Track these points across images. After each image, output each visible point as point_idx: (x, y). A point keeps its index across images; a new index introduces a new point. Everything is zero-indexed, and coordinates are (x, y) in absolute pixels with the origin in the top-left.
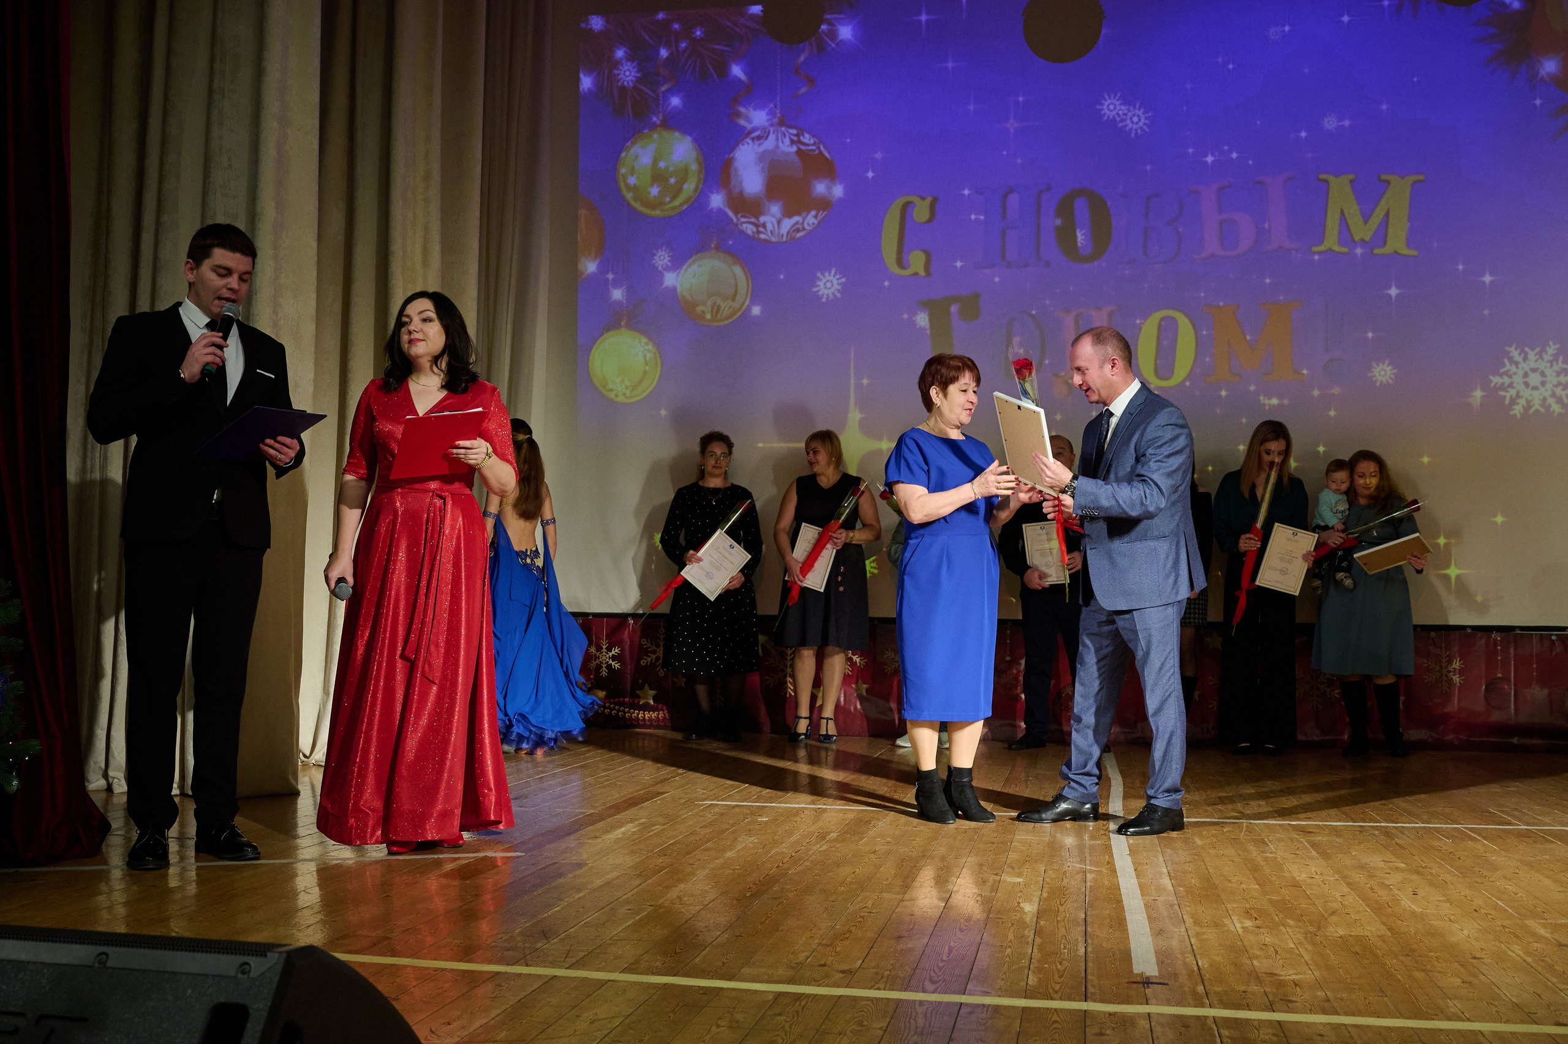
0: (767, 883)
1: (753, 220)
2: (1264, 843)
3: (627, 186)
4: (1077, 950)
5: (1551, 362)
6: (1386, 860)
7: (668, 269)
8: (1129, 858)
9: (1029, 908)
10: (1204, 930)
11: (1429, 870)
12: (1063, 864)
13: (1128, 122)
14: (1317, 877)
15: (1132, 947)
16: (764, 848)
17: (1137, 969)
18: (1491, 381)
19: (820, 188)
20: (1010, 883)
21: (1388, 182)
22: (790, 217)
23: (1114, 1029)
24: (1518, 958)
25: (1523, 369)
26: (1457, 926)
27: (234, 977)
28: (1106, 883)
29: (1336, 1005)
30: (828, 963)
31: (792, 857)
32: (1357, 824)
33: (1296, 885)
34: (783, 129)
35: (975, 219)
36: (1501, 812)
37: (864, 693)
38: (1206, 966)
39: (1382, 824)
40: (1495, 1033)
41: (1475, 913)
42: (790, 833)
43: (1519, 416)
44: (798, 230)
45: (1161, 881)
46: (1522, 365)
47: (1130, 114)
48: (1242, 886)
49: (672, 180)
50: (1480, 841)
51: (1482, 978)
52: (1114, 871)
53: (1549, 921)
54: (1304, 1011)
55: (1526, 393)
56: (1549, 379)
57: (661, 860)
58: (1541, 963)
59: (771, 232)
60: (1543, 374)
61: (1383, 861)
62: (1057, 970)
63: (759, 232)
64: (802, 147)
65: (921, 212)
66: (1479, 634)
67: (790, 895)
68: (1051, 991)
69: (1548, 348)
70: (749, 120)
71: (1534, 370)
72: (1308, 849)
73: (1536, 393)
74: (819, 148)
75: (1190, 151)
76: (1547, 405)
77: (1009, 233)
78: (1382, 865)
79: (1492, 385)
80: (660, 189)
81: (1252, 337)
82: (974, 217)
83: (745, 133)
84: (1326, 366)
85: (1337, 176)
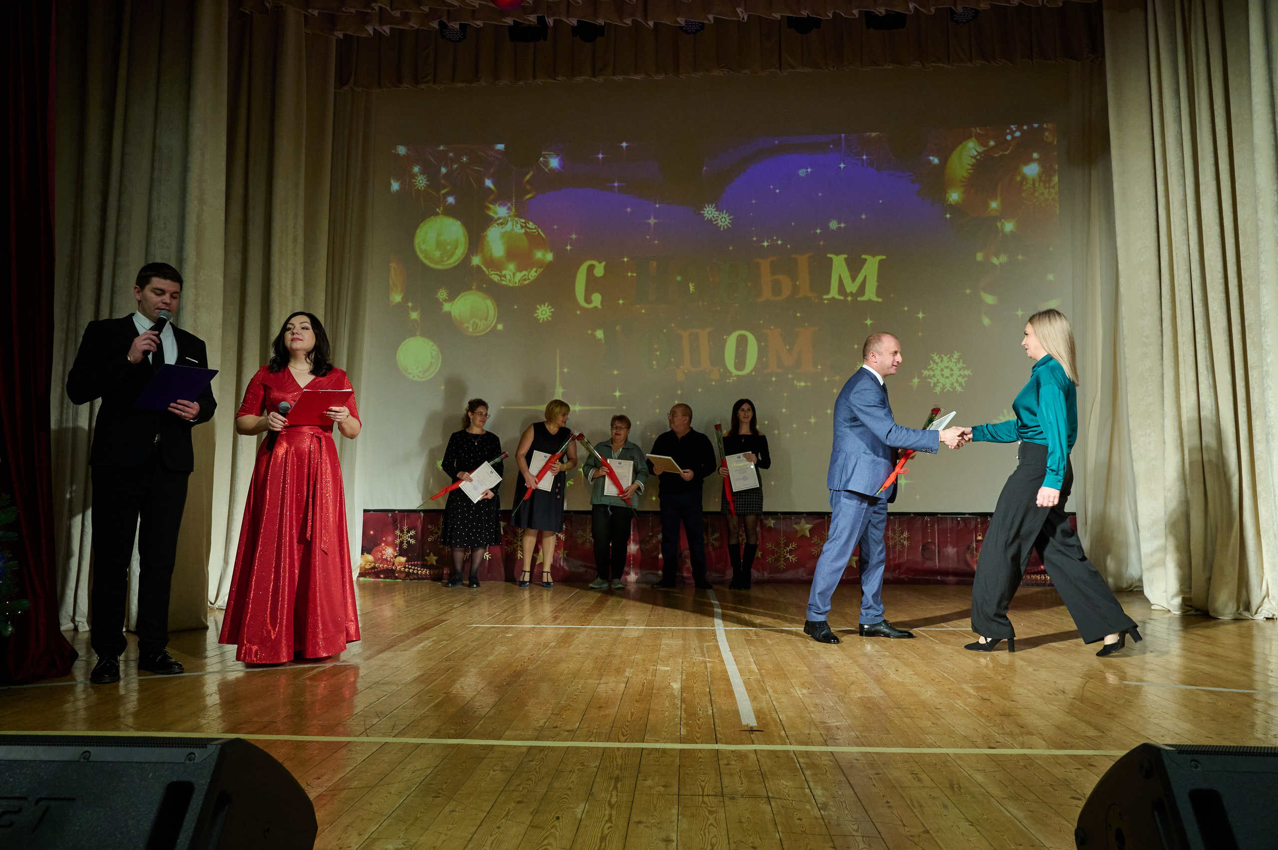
0: (517, 675)
1: (498, 273)
3: (420, 250)
4: (707, 711)
5: (956, 363)
7: (446, 301)
8: (730, 653)
9: (676, 686)
10: (780, 696)
11: (903, 655)
12: (692, 658)
13: (719, 221)
14: (840, 661)
15: (740, 708)
16: (511, 653)
17: (744, 722)
18: (924, 373)
19: (539, 255)
20: (662, 670)
21: (866, 260)
22: (521, 271)
23: (736, 761)
24: (961, 708)
25: (940, 366)
26: (924, 689)
27: (183, 763)
28: (719, 669)
29: (863, 740)
30: (559, 725)
31: (529, 658)
33: (828, 667)
34: (517, 219)
35: (631, 276)
37: (567, 556)
38: (785, 719)
40: (955, 754)
41: (932, 681)
42: (526, 644)
43: (938, 393)
44: (525, 280)
45: (751, 666)
46: (940, 364)
47: (720, 217)
48: (798, 669)
49: (449, 247)
50: (928, 637)
51: (942, 720)
52: (722, 661)
53: (975, 685)
54: (845, 745)
55: (942, 380)
56: (954, 372)
57: (448, 664)
58: (974, 710)
59: (509, 280)
60: (951, 370)
62: (698, 724)
63: (501, 280)
64: (528, 230)
65: (599, 271)
66: (918, 517)
67: (531, 683)
68: (695, 738)
69: (954, 355)
70: (496, 213)
71: (947, 367)
73: (947, 380)
74: (538, 231)
75: (755, 239)
76: (954, 387)
77: (650, 284)
78: (875, 653)
79: (923, 376)
80: (441, 252)
81: (789, 347)
82: (630, 274)
83: (493, 220)
84: (831, 364)
85: (837, 255)
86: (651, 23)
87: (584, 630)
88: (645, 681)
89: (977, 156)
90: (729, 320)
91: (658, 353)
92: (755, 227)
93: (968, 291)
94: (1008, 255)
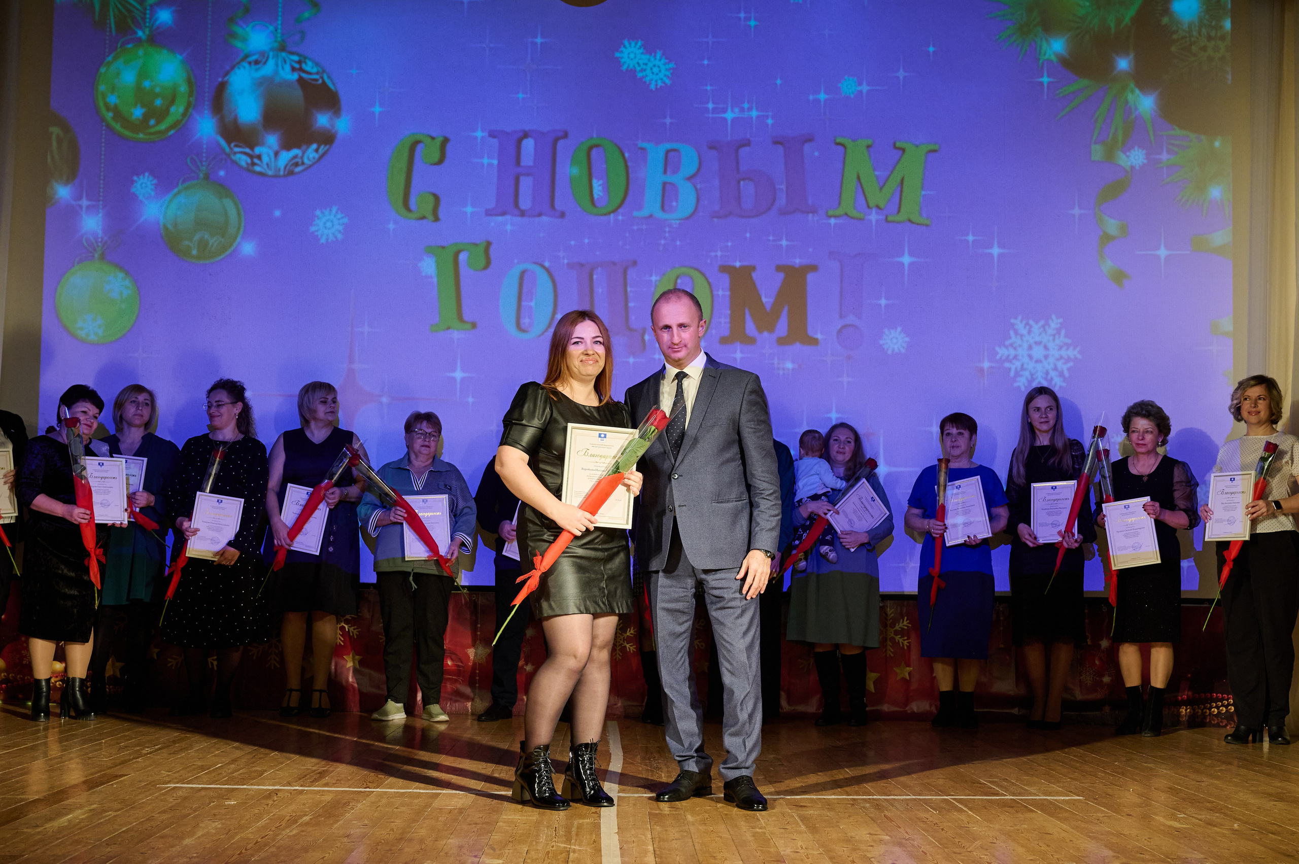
1: (248, 150)
3: (106, 104)
5: (1054, 336)
6: (872, 832)
7: (149, 197)
8: (616, 837)
11: (911, 842)
12: (547, 844)
13: (648, 71)
14: (801, 851)
16: (227, 834)
18: (997, 353)
19: (322, 120)
21: (903, 150)
22: (289, 149)
28: (589, 862)
31: (257, 842)
32: (851, 797)
33: (780, 860)
34: (284, 54)
35: (490, 163)
36: (990, 782)
37: (358, 667)
39: (875, 797)
42: (259, 817)
44: (297, 165)
45: (645, 859)
46: (1027, 337)
47: (650, 65)
49: (158, 102)
50: (965, 811)
52: (601, 851)
55: (1031, 366)
56: (1051, 352)
57: (109, 849)
59: (267, 165)
60: (1046, 348)
61: (870, 834)
63: (254, 164)
64: (304, 75)
65: (432, 152)
69: (1050, 322)
70: (246, 42)
71: (1038, 343)
72: (798, 824)
73: (1039, 366)
74: (322, 78)
75: (710, 106)
76: (1049, 378)
77: (522, 179)
78: (867, 837)
79: (998, 357)
80: (143, 110)
81: (767, 300)
82: (486, 161)
83: (242, 56)
84: (839, 332)
85: (854, 140)
87: (368, 796)
90: (661, 248)
91: (533, 304)
92: (711, 85)
93: (1076, 211)
94: (1144, 152)
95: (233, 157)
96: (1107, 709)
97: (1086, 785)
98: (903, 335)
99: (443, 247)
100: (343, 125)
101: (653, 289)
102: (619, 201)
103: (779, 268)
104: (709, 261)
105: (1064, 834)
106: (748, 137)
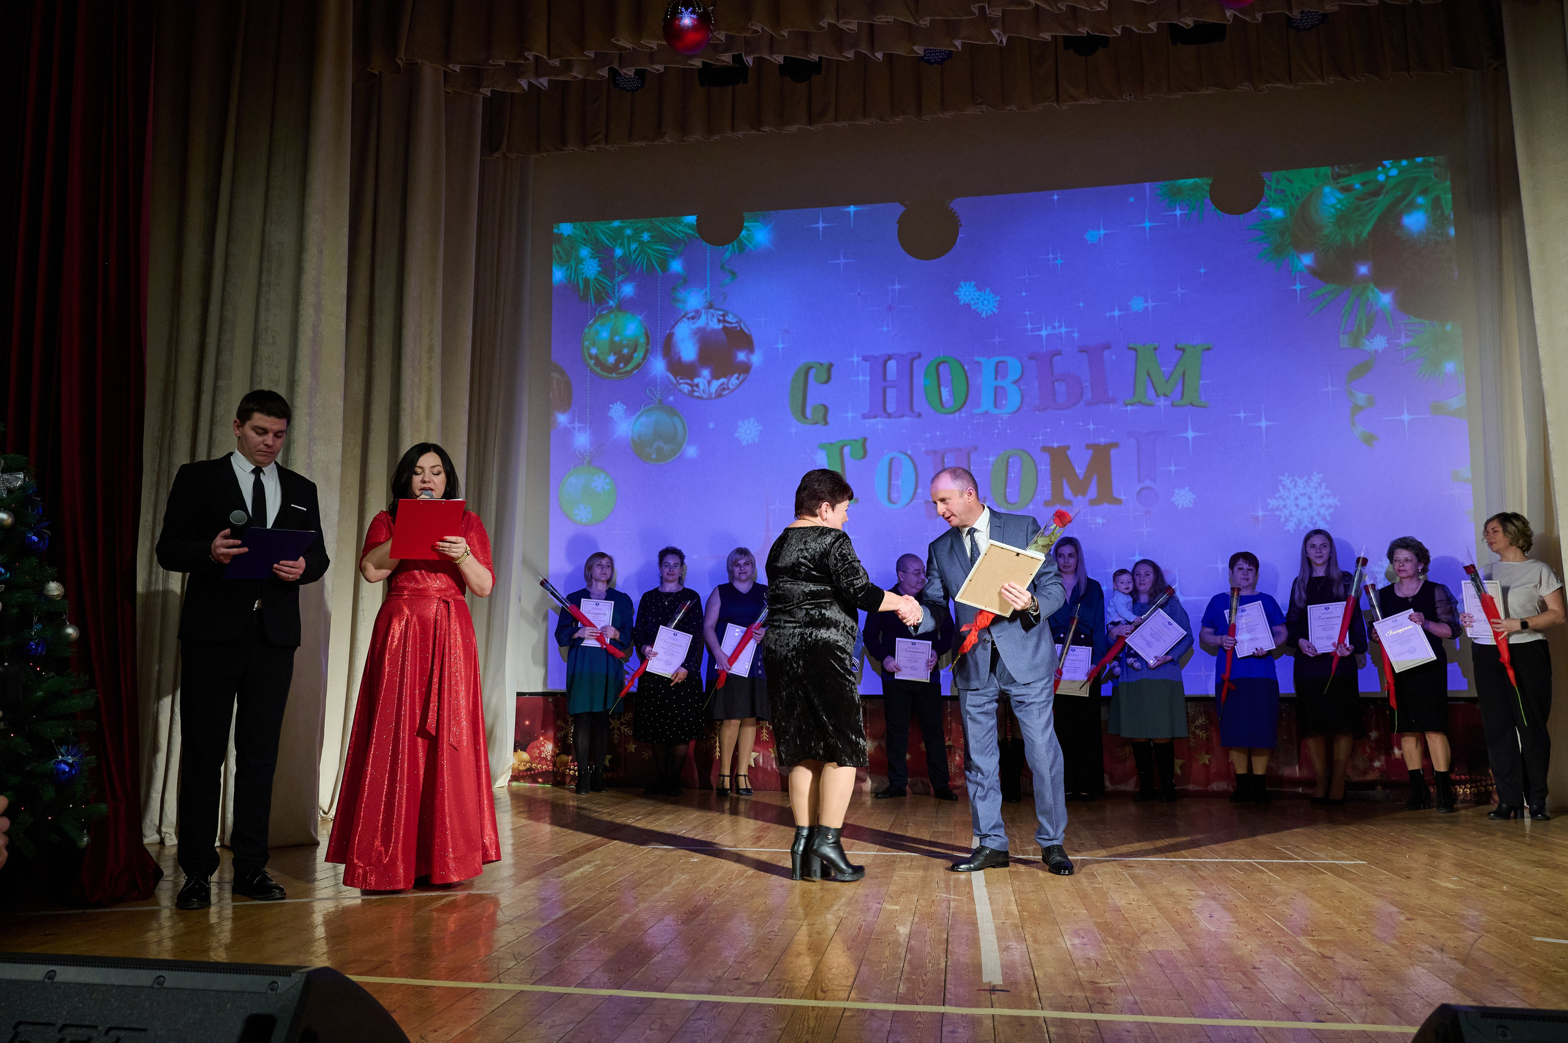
0: (696, 913)
1: (689, 381)
2: (1093, 875)
3: (589, 353)
4: (939, 964)
5: (1316, 488)
6: (1190, 888)
7: (620, 418)
8: (985, 891)
9: (903, 930)
10: (1041, 947)
11: (1223, 896)
12: (932, 894)
13: (980, 304)
14: (1134, 902)
15: (983, 960)
16: (695, 886)
17: (986, 978)
18: (1269, 503)
19: (741, 356)
20: (889, 910)
21: (1183, 350)
22: (718, 379)
23: (964, 1027)
24: (1289, 968)
25: (1294, 494)
26: (1243, 942)
27: (265, 993)
28: (966, 909)
29: (1142, 1007)
30: (741, 977)
31: (717, 892)
33: (1118, 910)
34: (712, 311)
35: (863, 380)
36: (1285, 848)
38: (1041, 976)
39: (1189, 860)
40: (1265, 1028)
41: (1258, 932)
42: (716, 873)
43: (1292, 531)
44: (724, 389)
45: (1010, 907)
46: (1293, 490)
47: (981, 299)
48: (1073, 911)
49: (625, 351)
50: (1266, 872)
51: (1259, 983)
52: (972, 898)
53: (1316, 938)
54: (1116, 1013)
55: (1297, 513)
56: (1314, 502)
57: (611, 895)
58: (1307, 972)
59: (703, 390)
60: (1310, 498)
61: (1188, 889)
62: (923, 980)
63: (693, 391)
64: (727, 325)
65: (821, 374)
67: (714, 922)
69: (1312, 477)
70: (685, 303)
71: (1303, 495)
72: (1128, 880)
73: (1305, 513)
74: (740, 326)
75: (1029, 326)
76: (1314, 522)
77: (889, 391)
78: (1186, 893)
79: (1270, 507)
80: (616, 357)
81: (1080, 471)
82: (861, 378)
83: (682, 314)
84: (1139, 493)
85: (1144, 345)
86: (879, 55)
88: (863, 923)
89: (1336, 204)
90: (995, 436)
91: (899, 482)
92: (1029, 311)
93: (1330, 388)
94: (1386, 338)
95: (678, 386)
96: (1379, 788)
97: (1367, 852)
98: (1190, 493)
99: (832, 444)
100: (756, 359)
101: (990, 467)
102: (962, 403)
103: (1088, 446)
104: (1033, 444)
105: (1353, 893)
106: (1059, 348)
